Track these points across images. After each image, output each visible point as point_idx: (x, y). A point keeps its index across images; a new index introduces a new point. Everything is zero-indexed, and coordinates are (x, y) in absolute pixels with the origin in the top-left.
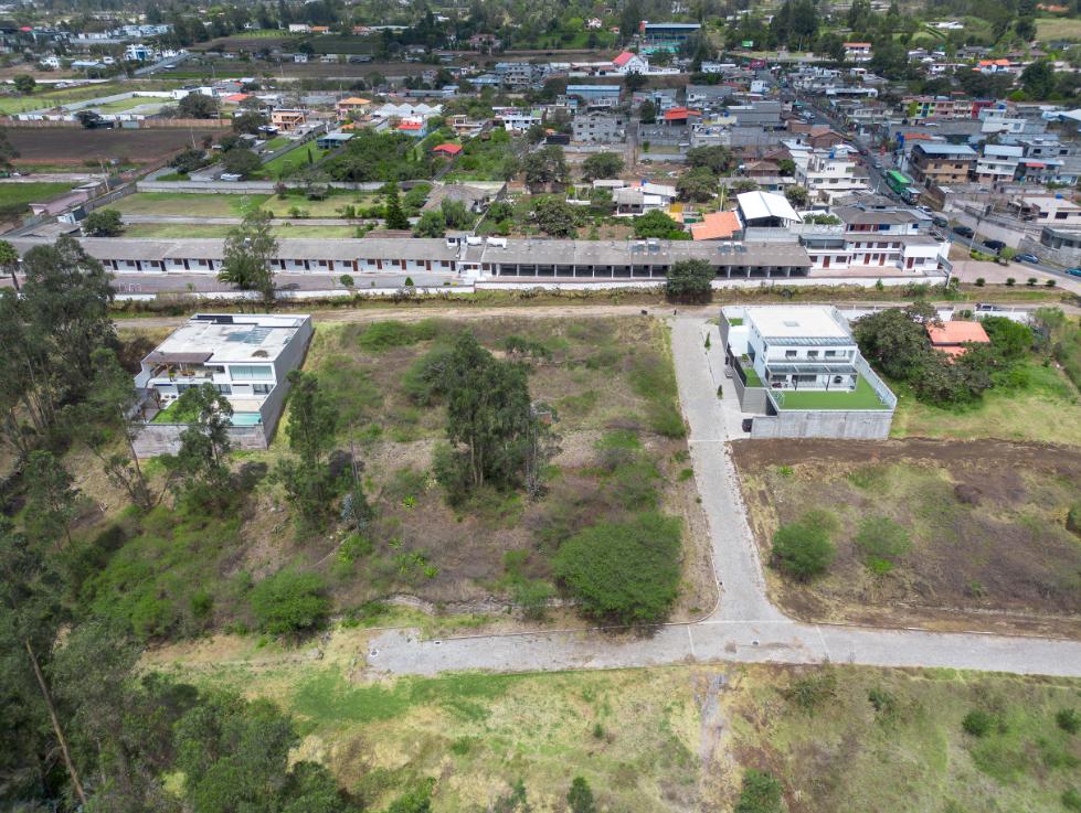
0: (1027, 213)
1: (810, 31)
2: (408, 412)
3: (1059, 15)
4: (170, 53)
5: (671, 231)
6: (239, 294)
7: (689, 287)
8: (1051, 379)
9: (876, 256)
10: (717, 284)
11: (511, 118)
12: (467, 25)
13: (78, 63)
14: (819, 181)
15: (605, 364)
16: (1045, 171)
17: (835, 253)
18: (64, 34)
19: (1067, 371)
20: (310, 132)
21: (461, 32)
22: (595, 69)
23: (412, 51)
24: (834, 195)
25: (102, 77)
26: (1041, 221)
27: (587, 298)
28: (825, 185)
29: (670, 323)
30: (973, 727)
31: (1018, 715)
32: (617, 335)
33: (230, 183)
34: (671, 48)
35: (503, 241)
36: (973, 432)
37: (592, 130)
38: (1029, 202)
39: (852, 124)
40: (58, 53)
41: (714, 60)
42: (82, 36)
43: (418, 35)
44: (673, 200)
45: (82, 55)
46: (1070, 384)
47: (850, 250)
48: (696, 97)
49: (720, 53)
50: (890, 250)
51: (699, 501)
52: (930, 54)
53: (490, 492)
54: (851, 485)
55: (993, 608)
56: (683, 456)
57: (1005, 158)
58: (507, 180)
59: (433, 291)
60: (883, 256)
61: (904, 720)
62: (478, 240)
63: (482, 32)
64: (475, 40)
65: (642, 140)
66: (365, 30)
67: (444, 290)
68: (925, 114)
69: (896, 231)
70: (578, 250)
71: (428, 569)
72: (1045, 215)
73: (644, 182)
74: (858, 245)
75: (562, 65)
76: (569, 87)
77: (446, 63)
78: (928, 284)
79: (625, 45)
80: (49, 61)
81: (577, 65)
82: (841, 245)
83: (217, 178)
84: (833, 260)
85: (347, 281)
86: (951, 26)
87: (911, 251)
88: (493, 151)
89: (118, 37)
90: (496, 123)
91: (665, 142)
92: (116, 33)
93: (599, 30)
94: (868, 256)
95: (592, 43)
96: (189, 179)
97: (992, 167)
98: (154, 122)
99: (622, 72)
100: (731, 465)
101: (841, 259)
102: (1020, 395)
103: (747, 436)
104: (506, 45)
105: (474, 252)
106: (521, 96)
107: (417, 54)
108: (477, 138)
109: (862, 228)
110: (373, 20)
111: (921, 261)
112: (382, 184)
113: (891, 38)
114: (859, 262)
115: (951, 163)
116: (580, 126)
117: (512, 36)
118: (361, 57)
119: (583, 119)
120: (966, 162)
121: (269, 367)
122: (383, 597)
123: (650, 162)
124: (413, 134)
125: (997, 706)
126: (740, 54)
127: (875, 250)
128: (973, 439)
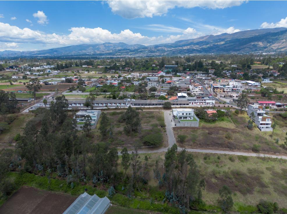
0: (231, 96)
1: (201, 67)
2: (118, 124)
3: (259, 64)
4: (56, 71)
5: (165, 99)
6: (87, 108)
7: (167, 107)
8: (228, 120)
9: (201, 103)
10: (172, 106)
11: (135, 82)
12: (124, 66)
13: (34, 73)
14: (194, 91)
15: (152, 117)
16: (237, 90)
17: (194, 102)
18: (29, 67)
19: (231, 119)
20: (94, 85)
21: (123, 67)
22: (154, 74)
23: (112, 71)
24: (196, 94)
25: (41, 76)
26: (233, 98)
27: (149, 108)
28: (195, 92)
29: (164, 112)
30: (205, 159)
31: (212, 157)
32: (155, 113)
33: (80, 93)
34: (170, 70)
35: (134, 100)
36: (213, 126)
37: (151, 84)
38: (231, 95)
39: (205, 84)
40: (29, 71)
41: (180, 73)
42: (34, 68)
43: (113, 68)
44: (166, 95)
45: (35, 72)
46: (231, 120)
47: (197, 101)
48: (174, 79)
49: (181, 71)
50: (204, 101)
51: (167, 134)
52: (228, 72)
53: (133, 133)
54: (192, 132)
55: (212, 147)
56: (165, 129)
57: (229, 88)
58: (135, 92)
59: (122, 107)
60: (203, 102)
61: (195, 158)
62: (130, 100)
63: (128, 67)
64: (126, 69)
65: (162, 86)
66: (101, 67)
67: (124, 107)
68: (219, 81)
69: (205, 98)
70: (148, 101)
71: (123, 143)
72: (234, 97)
73: (161, 92)
74: (198, 100)
75: (146, 74)
76: (147, 77)
77: (120, 73)
78: (210, 106)
79: (160, 70)
80: (27, 73)
81: (149, 74)
82: (195, 100)
83: (78, 92)
84: (194, 103)
85: (106, 106)
86: (234, 66)
87: (207, 101)
88: (132, 88)
89: (42, 68)
90: (132, 84)
91: (166, 86)
92: (42, 67)
93: (155, 67)
94: (200, 102)
95: (153, 70)
96: (72, 92)
97: (227, 89)
98: (60, 84)
99: (159, 75)
100: (172, 130)
101: (195, 103)
102: (222, 121)
103: (175, 126)
104: (133, 70)
105: (129, 102)
106: (137, 79)
107: (113, 72)
108: (128, 86)
109: (199, 98)
110: (101, 65)
111: (209, 103)
112: (110, 93)
113: (219, 68)
114: (199, 104)
115: (219, 89)
116: (149, 84)
117: (135, 68)
118: (100, 72)
119: (150, 82)
120: (222, 89)
121: (96, 116)
122: (116, 147)
123: (163, 90)
124: (115, 85)
125: (209, 156)
126: (186, 72)
127: (201, 101)
128: (213, 127)
